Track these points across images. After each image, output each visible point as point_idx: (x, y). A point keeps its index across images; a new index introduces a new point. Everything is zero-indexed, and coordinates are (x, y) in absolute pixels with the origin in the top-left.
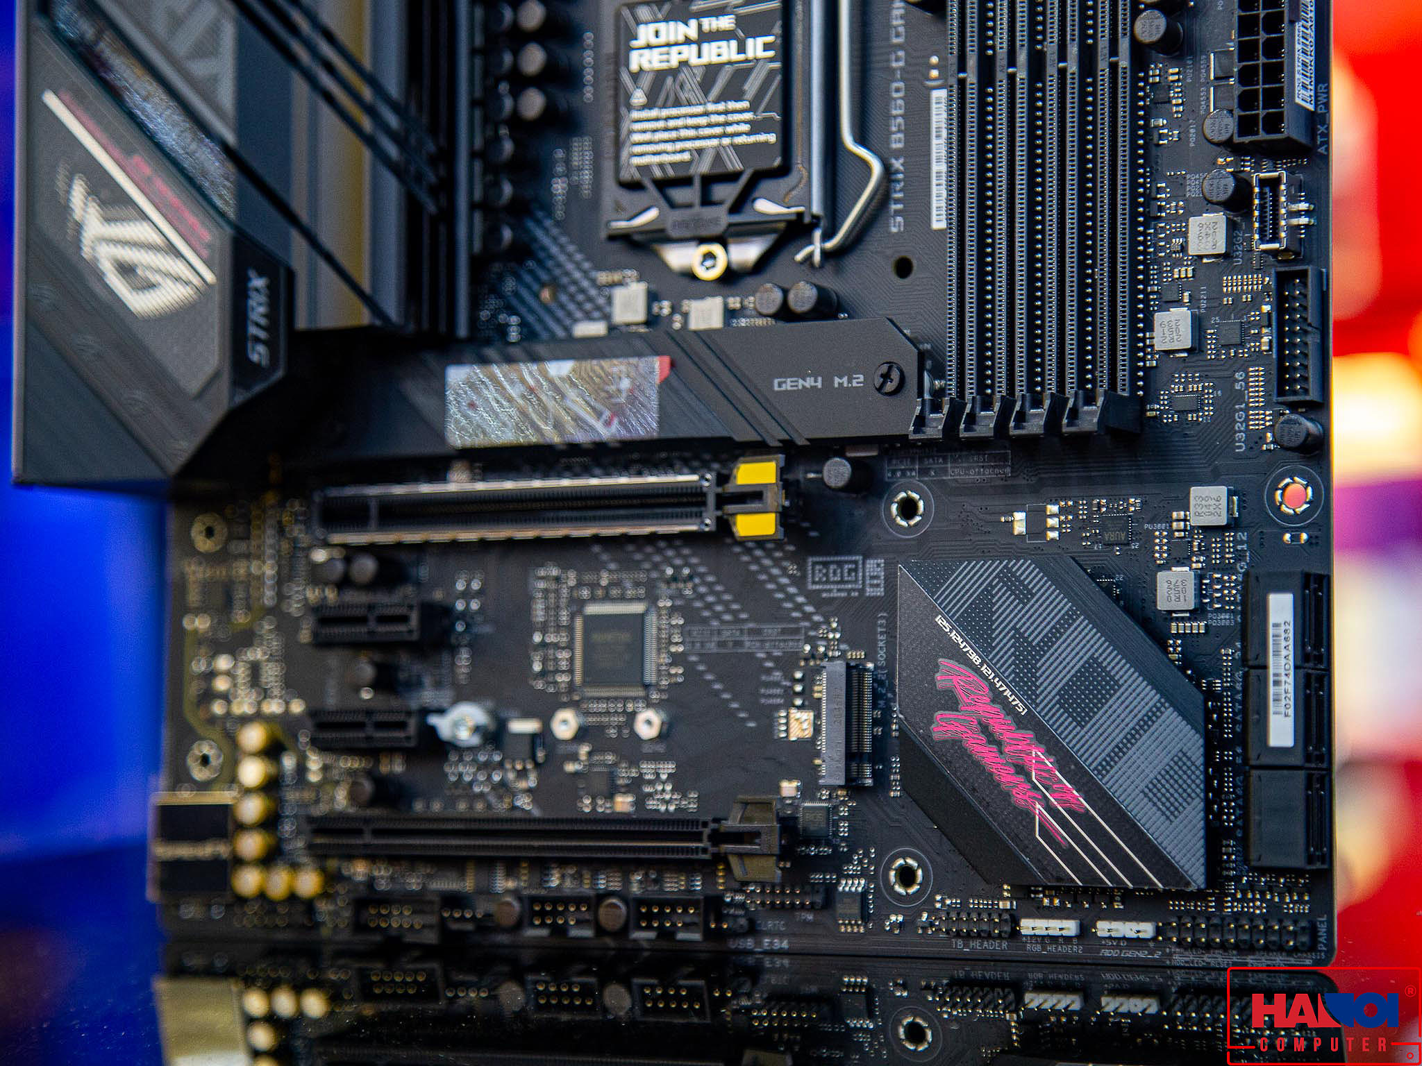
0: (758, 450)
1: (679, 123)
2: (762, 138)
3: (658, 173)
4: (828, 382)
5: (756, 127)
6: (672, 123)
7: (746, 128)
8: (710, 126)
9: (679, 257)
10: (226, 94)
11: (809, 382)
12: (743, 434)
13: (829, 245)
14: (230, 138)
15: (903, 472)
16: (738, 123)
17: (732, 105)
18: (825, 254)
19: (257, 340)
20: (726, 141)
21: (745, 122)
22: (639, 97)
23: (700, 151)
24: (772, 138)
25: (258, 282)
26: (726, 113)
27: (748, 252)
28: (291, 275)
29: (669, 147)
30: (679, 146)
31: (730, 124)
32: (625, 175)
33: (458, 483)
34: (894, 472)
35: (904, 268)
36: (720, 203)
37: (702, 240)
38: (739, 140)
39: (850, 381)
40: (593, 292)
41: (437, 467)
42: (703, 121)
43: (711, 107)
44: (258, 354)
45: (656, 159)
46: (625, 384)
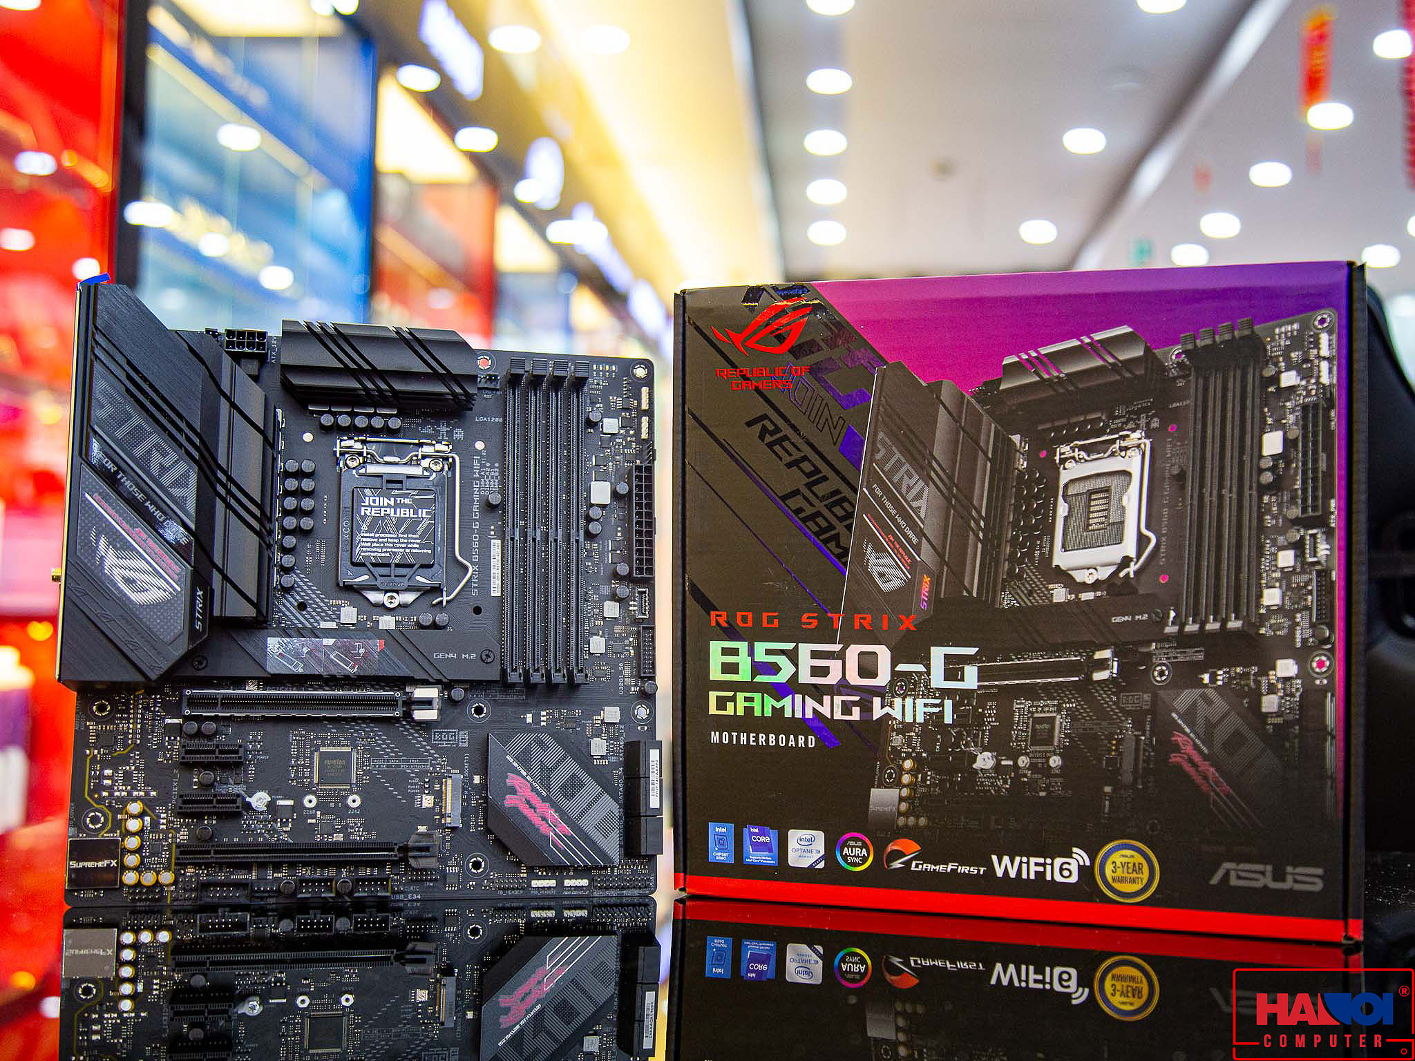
0: (425, 683)
1: (385, 540)
2: (425, 551)
3: (374, 561)
4: (459, 656)
5: (422, 546)
6: (380, 540)
7: (418, 546)
8: (399, 543)
9: (374, 597)
10: (191, 505)
11: (451, 655)
12: (420, 675)
13: (449, 598)
14: (193, 526)
15: (477, 695)
16: (414, 543)
17: (410, 536)
18: (447, 602)
19: (198, 619)
20: (408, 551)
21: (417, 544)
22: (364, 527)
23: (395, 553)
24: (430, 552)
25: (200, 593)
26: (408, 538)
27: (409, 597)
28: (212, 591)
29: (380, 550)
30: (384, 550)
31: (410, 543)
32: (355, 560)
33: (251, 689)
34: (473, 695)
35: (478, 610)
36: (404, 576)
37: (387, 592)
38: (414, 551)
39: (469, 656)
40: (325, 608)
41: (240, 682)
42: (397, 541)
43: (400, 535)
44: (198, 626)
45: (373, 554)
46: (362, 651)
